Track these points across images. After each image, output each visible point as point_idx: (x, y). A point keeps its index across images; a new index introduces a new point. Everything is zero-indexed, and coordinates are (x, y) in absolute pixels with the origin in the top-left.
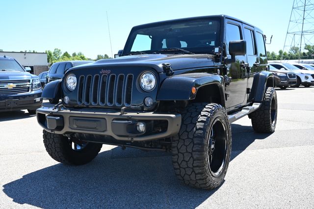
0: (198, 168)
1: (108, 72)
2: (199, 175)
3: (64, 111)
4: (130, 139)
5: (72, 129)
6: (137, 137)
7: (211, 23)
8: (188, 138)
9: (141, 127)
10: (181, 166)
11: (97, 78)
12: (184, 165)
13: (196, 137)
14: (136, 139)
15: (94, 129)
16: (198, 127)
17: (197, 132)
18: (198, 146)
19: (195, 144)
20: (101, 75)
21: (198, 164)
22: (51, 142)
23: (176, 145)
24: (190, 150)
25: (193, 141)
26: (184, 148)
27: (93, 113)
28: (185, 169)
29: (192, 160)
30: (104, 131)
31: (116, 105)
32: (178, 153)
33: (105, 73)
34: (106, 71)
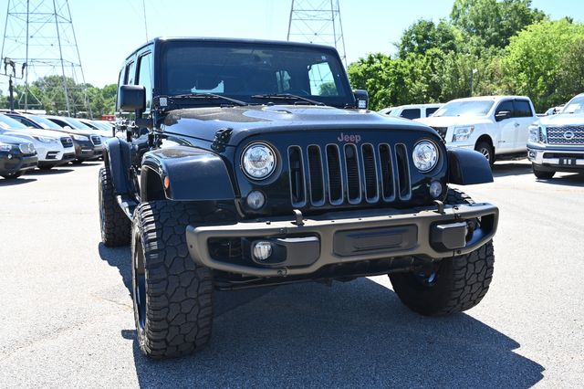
1: (358, 138)
4: (456, 253)
5: (342, 257)
7: (324, 58)
14: (463, 252)
20: (341, 144)
27: (386, 218)
28: (471, 285)
29: (485, 269)
30: (411, 249)
31: (385, 199)
32: (468, 263)
33: (350, 141)
34: (352, 138)
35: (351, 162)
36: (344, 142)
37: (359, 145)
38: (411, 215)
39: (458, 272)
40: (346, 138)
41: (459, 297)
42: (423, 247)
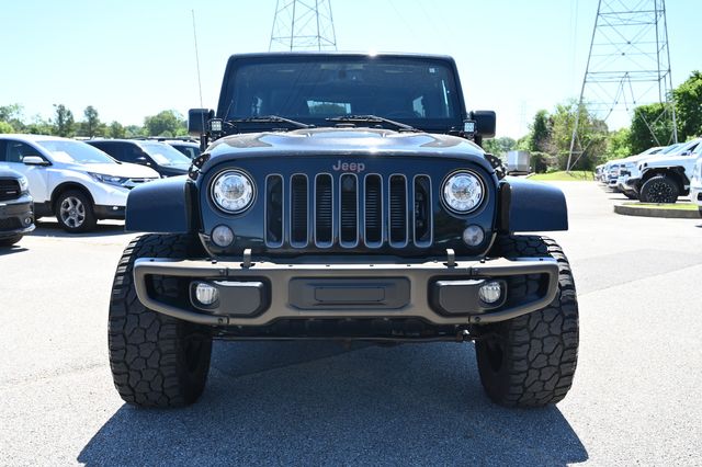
0: (568, 364)
1: (361, 167)
4: (473, 319)
6: (487, 313)
7: (432, 70)
10: (533, 365)
12: (541, 361)
13: (564, 304)
14: (484, 319)
15: (378, 304)
16: (562, 284)
17: (564, 293)
18: (570, 320)
19: (567, 318)
20: (336, 173)
21: (569, 356)
23: (525, 323)
24: (556, 331)
25: (561, 313)
26: (543, 327)
27: (367, 266)
28: (540, 369)
29: (561, 350)
30: (401, 308)
31: (391, 245)
32: (531, 339)
33: (349, 170)
34: (353, 166)
35: (349, 200)
37: (361, 175)
38: (404, 266)
39: (515, 349)
40: (345, 166)
41: (523, 384)
42: (419, 308)
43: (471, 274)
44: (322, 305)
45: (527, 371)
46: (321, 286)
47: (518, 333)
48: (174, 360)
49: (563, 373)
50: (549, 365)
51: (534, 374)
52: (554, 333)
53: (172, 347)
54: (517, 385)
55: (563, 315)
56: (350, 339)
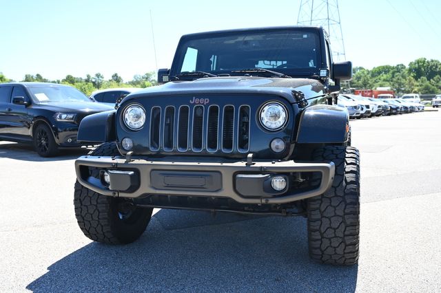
0: (351, 237)
1: (206, 101)
2: (351, 247)
3: (137, 161)
4: (264, 201)
5: (157, 189)
6: (274, 197)
7: (305, 36)
8: (336, 196)
9: (279, 184)
10: (325, 235)
11: (184, 111)
12: (330, 233)
13: (347, 194)
14: (272, 201)
15: (201, 188)
16: (349, 180)
17: (348, 187)
18: (352, 206)
19: (349, 204)
20: (192, 106)
21: (351, 231)
22: (91, 211)
23: (318, 206)
24: (340, 213)
25: (344, 200)
26: (331, 209)
27: (196, 164)
28: (330, 239)
29: (344, 226)
30: (217, 191)
31: (223, 151)
32: (322, 217)
33: (199, 103)
34: (202, 100)
35: (198, 120)
36: (195, 104)
37: (206, 106)
38: (219, 164)
39: (312, 224)
40: (197, 101)
41: (320, 248)
42: (227, 192)
43: (261, 171)
44: (169, 187)
45: (321, 240)
46: (168, 175)
47: (313, 213)
48: (107, 216)
49: (348, 242)
50: (336, 237)
51: (326, 242)
52: (338, 213)
53: (104, 209)
54: (316, 249)
55: (345, 202)
56: (213, 210)
